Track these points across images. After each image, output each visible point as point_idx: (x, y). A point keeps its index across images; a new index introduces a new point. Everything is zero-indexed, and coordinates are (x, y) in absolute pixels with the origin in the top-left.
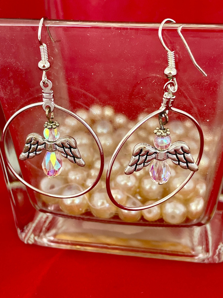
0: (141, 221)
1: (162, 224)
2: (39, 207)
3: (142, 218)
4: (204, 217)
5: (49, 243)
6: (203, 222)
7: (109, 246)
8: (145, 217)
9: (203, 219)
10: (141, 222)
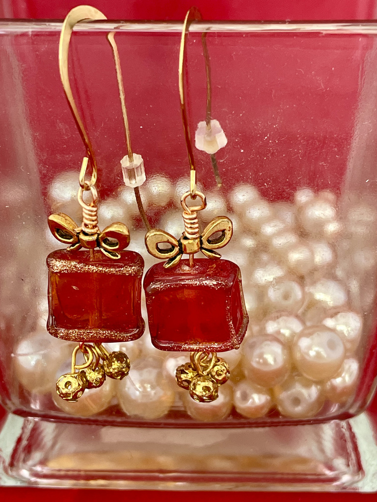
0: (231, 417)
1: (275, 420)
2: (13, 404)
3: (234, 412)
4: (355, 401)
5: (33, 479)
6: (352, 411)
7: (161, 475)
8: (238, 411)
9: (352, 406)
10: (231, 420)
